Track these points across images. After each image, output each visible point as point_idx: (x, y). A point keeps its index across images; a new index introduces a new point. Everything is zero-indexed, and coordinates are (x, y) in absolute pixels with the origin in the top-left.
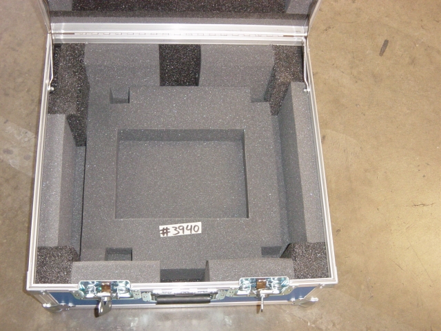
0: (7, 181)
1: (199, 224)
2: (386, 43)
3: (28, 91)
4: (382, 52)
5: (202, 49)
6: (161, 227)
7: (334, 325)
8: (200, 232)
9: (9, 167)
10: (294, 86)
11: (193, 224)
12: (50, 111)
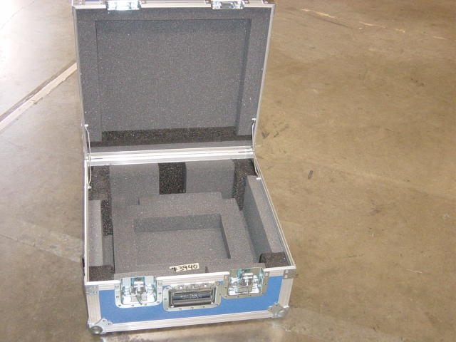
0: (53, 263)
1: (197, 264)
2: (311, 172)
3: (65, 213)
4: (309, 178)
5: (186, 164)
6: (171, 268)
7: (305, 329)
8: (198, 268)
9: (55, 256)
10: (250, 178)
11: (193, 264)
12: (90, 198)
